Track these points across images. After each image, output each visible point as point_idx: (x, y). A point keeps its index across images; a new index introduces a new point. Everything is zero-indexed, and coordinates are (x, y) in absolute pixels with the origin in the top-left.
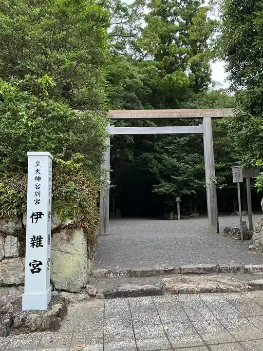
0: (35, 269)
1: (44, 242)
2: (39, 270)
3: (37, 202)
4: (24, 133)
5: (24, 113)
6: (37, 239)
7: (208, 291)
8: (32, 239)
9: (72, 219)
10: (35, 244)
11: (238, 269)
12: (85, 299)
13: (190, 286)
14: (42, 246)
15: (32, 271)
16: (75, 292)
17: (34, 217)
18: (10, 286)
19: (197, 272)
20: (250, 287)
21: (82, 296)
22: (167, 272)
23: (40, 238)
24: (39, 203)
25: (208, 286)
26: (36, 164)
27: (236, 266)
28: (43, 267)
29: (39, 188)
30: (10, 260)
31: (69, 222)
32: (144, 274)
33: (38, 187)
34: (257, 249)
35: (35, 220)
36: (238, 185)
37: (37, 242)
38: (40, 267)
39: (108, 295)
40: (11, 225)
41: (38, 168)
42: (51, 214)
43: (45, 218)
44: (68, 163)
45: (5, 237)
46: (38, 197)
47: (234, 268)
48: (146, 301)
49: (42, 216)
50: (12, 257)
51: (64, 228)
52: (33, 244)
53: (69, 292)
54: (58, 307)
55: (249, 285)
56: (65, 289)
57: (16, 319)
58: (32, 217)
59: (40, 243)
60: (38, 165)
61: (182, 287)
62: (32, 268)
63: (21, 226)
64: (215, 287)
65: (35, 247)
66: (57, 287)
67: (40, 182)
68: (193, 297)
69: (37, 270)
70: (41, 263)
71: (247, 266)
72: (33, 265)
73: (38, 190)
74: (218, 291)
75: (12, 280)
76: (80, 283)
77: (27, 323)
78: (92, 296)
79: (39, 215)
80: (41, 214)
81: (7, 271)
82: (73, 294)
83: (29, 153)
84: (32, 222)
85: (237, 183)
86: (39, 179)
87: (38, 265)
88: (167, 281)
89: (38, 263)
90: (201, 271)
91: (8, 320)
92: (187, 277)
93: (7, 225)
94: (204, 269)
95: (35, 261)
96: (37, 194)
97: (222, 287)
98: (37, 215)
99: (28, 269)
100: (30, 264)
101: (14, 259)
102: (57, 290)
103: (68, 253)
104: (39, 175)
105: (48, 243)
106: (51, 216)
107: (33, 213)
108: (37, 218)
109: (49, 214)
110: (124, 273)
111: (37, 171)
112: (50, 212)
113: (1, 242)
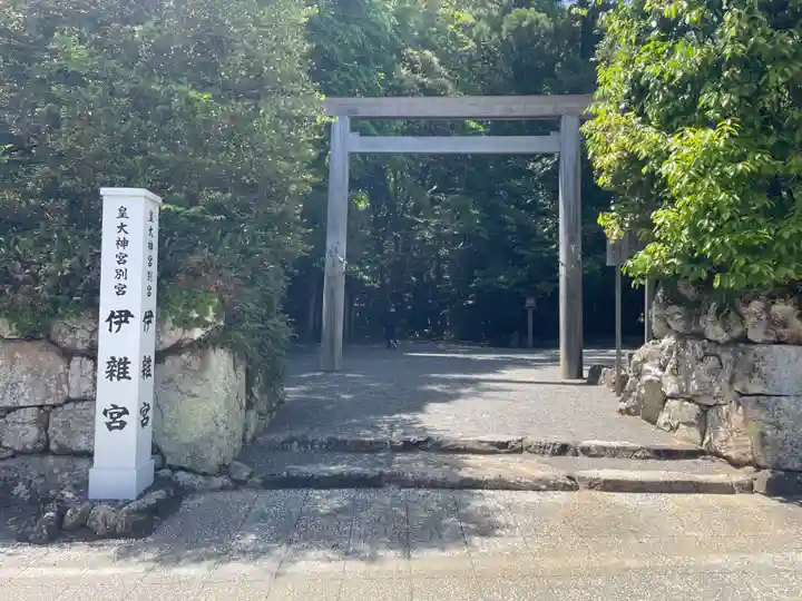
0: (114, 422)
1: (134, 369)
2: (123, 424)
3: (121, 291)
6: (120, 363)
8: (109, 363)
9: (203, 328)
10: (116, 373)
11: (564, 448)
12: (223, 488)
14: (130, 378)
15: (109, 425)
16: (204, 474)
17: (113, 320)
19: (476, 447)
20: (569, 483)
21: (218, 481)
22: (410, 446)
23: (125, 362)
24: (124, 292)
26: (118, 213)
27: (563, 440)
28: (132, 419)
29: (125, 262)
30: (79, 406)
31: (198, 334)
33: (122, 259)
34: (634, 410)
35: (115, 327)
36: (618, 271)
37: (119, 368)
38: (124, 418)
39: (270, 483)
40: (81, 337)
41: (123, 220)
42: (156, 316)
43: (136, 322)
45: (69, 360)
46: (122, 281)
47: (555, 444)
48: (341, 496)
49: (129, 319)
50: (82, 400)
52: (111, 374)
53: (195, 472)
56: (185, 465)
57: (69, 512)
58: (109, 319)
59: (125, 373)
60: (122, 216)
62: (108, 419)
64: (491, 478)
65: (115, 379)
66: (169, 461)
67: (127, 251)
69: (118, 425)
70: (126, 412)
71: (586, 443)
72: (111, 414)
73: (122, 267)
76: (214, 459)
77: (91, 521)
78: (239, 484)
79: (123, 317)
80: (128, 314)
81: (72, 426)
82: (200, 477)
83: (104, 191)
84: (110, 330)
85: (614, 268)
86: (124, 243)
87: (120, 415)
88: (403, 463)
89: (121, 411)
93: (71, 336)
95: (115, 407)
96: (120, 273)
97: (508, 478)
98: (120, 316)
99: (101, 421)
100: (105, 412)
101: (86, 403)
102: (170, 467)
103: (194, 396)
104: (126, 236)
105: (146, 373)
106: (154, 320)
107: (113, 313)
108: (119, 323)
109: (148, 316)
110: (321, 444)
111: (122, 226)
112: (150, 312)
113: (61, 368)
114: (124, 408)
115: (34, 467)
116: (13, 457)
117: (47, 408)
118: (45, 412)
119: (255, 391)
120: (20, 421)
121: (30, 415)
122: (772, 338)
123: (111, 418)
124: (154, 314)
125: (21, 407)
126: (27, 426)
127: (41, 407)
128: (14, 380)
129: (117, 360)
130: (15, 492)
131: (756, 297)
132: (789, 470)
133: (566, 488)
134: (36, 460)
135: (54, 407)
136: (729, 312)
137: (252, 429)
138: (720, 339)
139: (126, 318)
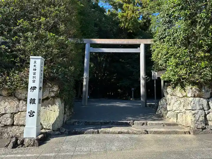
1: (37, 102)
3: (34, 81)
10: (32, 102)
14: (35, 104)
15: (30, 116)
17: (32, 89)
20: (145, 132)
21: (57, 133)
22: (105, 123)
23: (34, 100)
24: (35, 82)
26: (34, 62)
28: (36, 114)
29: (35, 74)
33: (34, 74)
35: (32, 91)
37: (33, 101)
38: (33, 114)
40: (23, 95)
43: (37, 90)
45: (20, 101)
46: (34, 79)
47: (141, 123)
53: (51, 130)
54: (41, 136)
60: (35, 63)
65: (32, 104)
73: (34, 76)
80: (35, 87)
83: (31, 57)
86: (35, 70)
87: (33, 113)
93: (21, 95)
95: (31, 111)
97: (130, 131)
98: (34, 88)
100: (29, 112)
101: (23, 112)
103: (51, 111)
104: (35, 68)
105: (39, 103)
106: (42, 89)
107: (32, 87)
109: (40, 88)
110: (83, 123)
111: (35, 66)
112: (41, 87)
113: (18, 103)
114: (34, 111)
116: (4, 126)
118: (13, 115)
119: (66, 109)
120: (6, 117)
122: (193, 96)
123: (30, 114)
124: (42, 88)
125: (7, 113)
126: (8, 118)
127: (12, 113)
129: (32, 99)
130: (4, 136)
135: (15, 113)
137: (65, 119)
138: (180, 96)
139: (35, 89)
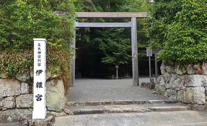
0: (39, 99)
1: (43, 85)
2: (41, 99)
3: (39, 65)
4: (30, 28)
5: (30, 17)
6: (40, 83)
7: (128, 112)
9: (57, 74)
10: (39, 86)
11: (145, 102)
13: (118, 109)
14: (42, 87)
16: (58, 112)
17: (38, 72)
18: (24, 108)
19: (123, 103)
20: (149, 110)
21: (62, 114)
22: (107, 103)
23: (41, 83)
25: (127, 109)
27: (144, 100)
28: (43, 98)
30: (24, 96)
31: (55, 76)
32: (95, 104)
33: (39, 57)
34: (157, 93)
35: (38, 74)
36: (150, 58)
37: (39, 85)
38: (41, 98)
39: (76, 113)
40: (24, 77)
41: (39, 47)
42: (46, 71)
44: (55, 44)
45: (21, 84)
46: (40, 62)
47: (142, 101)
48: (95, 116)
49: (42, 72)
50: (25, 94)
51: (52, 79)
52: (37, 86)
53: (55, 112)
54: (50, 117)
55: (149, 109)
56: (53, 110)
57: (30, 122)
58: (36, 72)
59: (41, 86)
60: (39, 46)
61: (114, 110)
62: (37, 98)
63: (29, 77)
64: (131, 110)
65: (38, 88)
66: (49, 109)
67: (41, 54)
68: (120, 114)
69: (40, 99)
70: (41, 96)
71: (150, 101)
73: (39, 59)
74: (132, 111)
75: (26, 105)
76: (61, 107)
77: (36, 124)
78: (68, 114)
79: (40, 71)
80: (41, 71)
81: (23, 101)
82: (57, 113)
83: (34, 39)
84: (37, 75)
85: (149, 57)
86: (40, 53)
87: (40, 97)
88: (107, 107)
89: (40, 96)
90: (125, 103)
91: (26, 123)
92: (117, 105)
93: (22, 77)
94: (127, 102)
95: (39, 95)
96: (39, 60)
97: (135, 110)
98: (39, 71)
99: (35, 99)
100: (36, 96)
101: (26, 95)
102: (49, 111)
103: (55, 92)
104: (40, 51)
107: (37, 71)
108: (39, 73)
110: (84, 104)
111: (39, 48)
113: (19, 86)
114: (41, 95)
115: (12, 112)
116: (7, 110)
117: (15, 97)
120: (8, 100)
121: (11, 98)
122: (194, 73)
123: (38, 98)
125: (9, 96)
126: (10, 102)
127: (13, 96)
128: (6, 89)
129: (39, 83)
130: (8, 119)
131: (190, 63)
132: (199, 104)
133: (148, 111)
134: (13, 110)
135: (17, 96)
136: (182, 67)
138: (180, 74)
139: (41, 72)
